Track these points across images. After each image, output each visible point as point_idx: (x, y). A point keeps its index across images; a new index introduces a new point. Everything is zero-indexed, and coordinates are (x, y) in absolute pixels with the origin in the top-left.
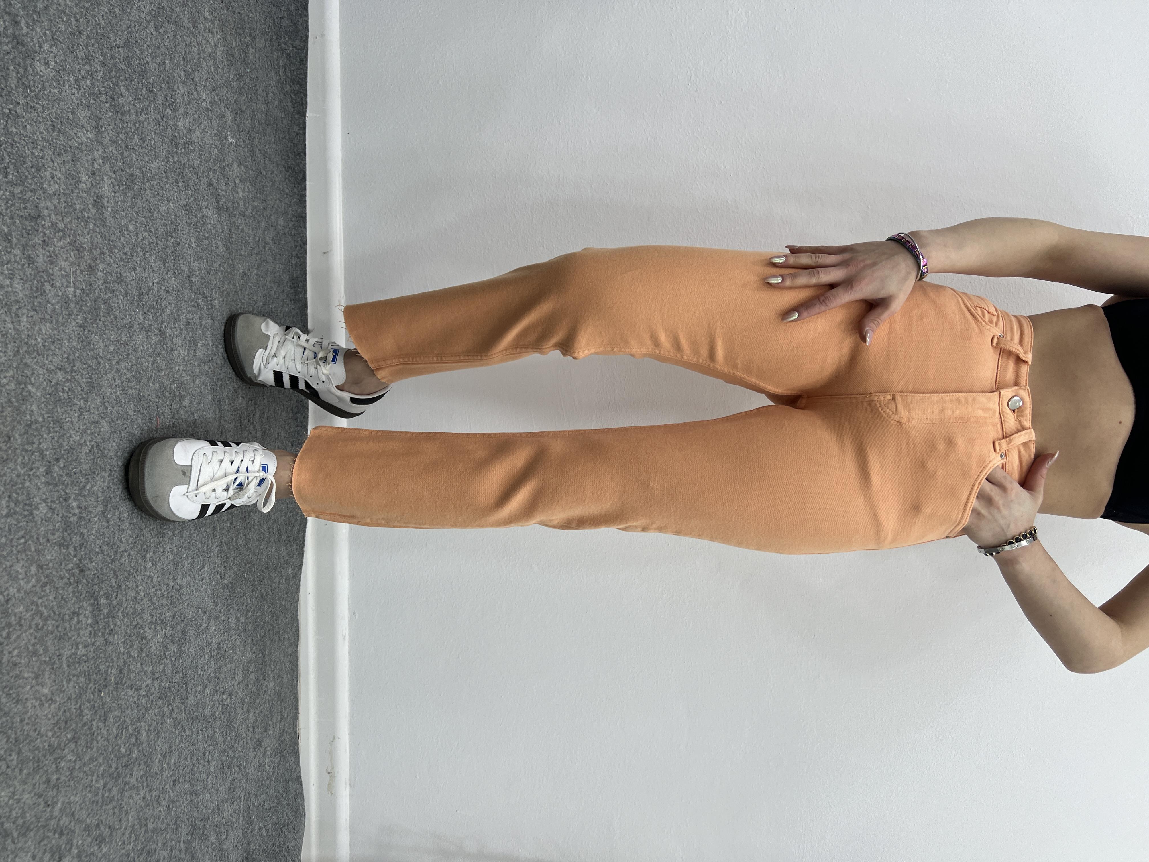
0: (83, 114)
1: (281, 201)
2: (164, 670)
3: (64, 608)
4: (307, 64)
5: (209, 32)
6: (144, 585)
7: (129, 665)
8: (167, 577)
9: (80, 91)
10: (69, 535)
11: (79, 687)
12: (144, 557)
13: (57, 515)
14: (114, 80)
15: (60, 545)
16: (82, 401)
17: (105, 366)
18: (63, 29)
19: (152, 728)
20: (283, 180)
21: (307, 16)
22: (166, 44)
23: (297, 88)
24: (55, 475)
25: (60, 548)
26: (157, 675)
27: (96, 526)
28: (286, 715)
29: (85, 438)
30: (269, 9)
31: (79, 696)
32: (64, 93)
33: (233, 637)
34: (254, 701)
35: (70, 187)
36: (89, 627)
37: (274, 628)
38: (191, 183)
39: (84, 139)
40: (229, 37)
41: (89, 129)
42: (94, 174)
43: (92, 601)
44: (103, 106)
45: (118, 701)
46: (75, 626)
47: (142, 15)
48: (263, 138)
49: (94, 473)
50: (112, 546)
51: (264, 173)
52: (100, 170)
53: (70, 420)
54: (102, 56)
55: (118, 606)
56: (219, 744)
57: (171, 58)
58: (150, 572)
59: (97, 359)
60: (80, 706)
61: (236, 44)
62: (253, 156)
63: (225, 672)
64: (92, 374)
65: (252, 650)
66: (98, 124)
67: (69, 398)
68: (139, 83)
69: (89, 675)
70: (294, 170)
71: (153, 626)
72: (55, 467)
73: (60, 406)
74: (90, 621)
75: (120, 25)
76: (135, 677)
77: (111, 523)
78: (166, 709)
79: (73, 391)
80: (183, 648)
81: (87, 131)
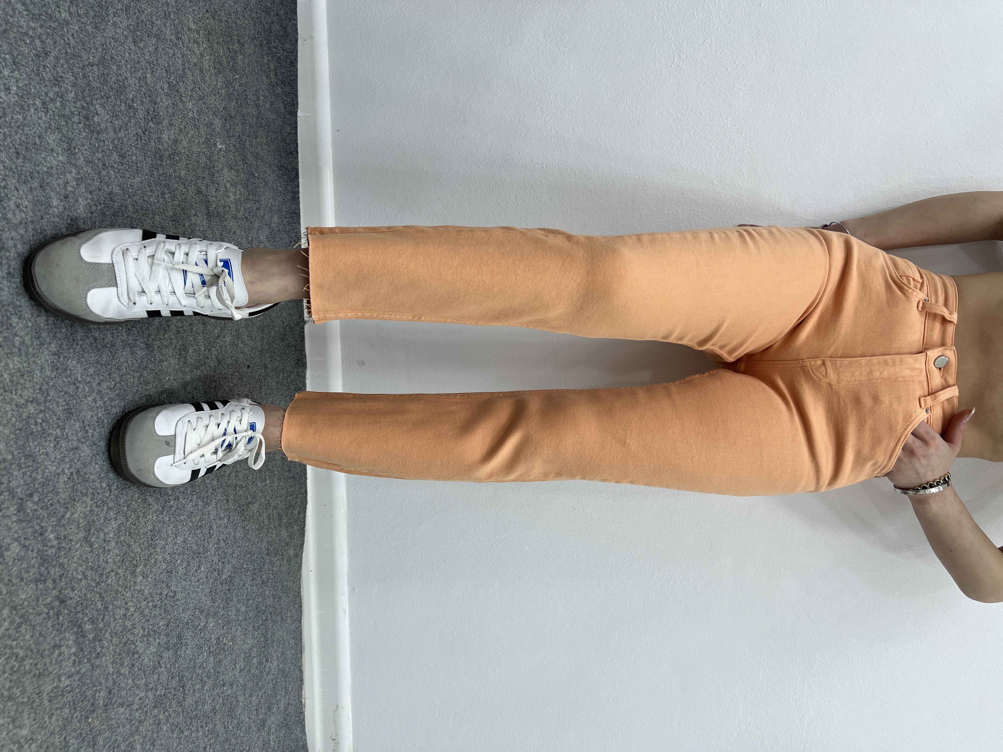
0: (53, 137)
1: (275, 200)
2: (158, 679)
3: (43, 644)
4: (297, 66)
5: (194, 42)
6: (134, 600)
7: (120, 684)
8: (159, 587)
9: (48, 114)
10: (46, 569)
11: (63, 719)
12: (133, 573)
13: (32, 551)
14: (88, 99)
15: (37, 581)
16: (58, 430)
17: (85, 389)
18: (26, 52)
19: (147, 739)
20: (277, 178)
21: (296, 19)
22: (147, 58)
23: (288, 90)
24: (29, 511)
25: (36, 584)
26: (150, 686)
27: (78, 553)
28: (290, 689)
29: (62, 466)
30: (259, 15)
31: (64, 727)
32: (28, 118)
33: (233, 628)
34: (257, 684)
35: (39, 214)
36: (72, 656)
37: (276, 609)
38: (178, 193)
39: (55, 163)
40: (215, 46)
41: (60, 152)
42: (66, 197)
43: (76, 630)
44: (75, 127)
45: (107, 722)
46: (57, 659)
47: (118, 30)
48: (254, 141)
49: (74, 500)
50: (96, 569)
51: (257, 175)
52: (74, 193)
53: (44, 451)
54: (73, 76)
55: (105, 628)
56: (220, 735)
57: (153, 71)
58: (141, 585)
59: (75, 384)
60: (65, 738)
61: (224, 52)
62: (244, 160)
63: (225, 666)
64: (70, 400)
65: (253, 636)
66: (70, 146)
67: (43, 429)
68: (116, 99)
69: (74, 704)
70: (287, 168)
71: (145, 639)
72: (29, 503)
73: (33, 439)
74: (73, 650)
75: (94, 42)
76: (127, 694)
77: (94, 547)
78: (161, 716)
79: (47, 422)
80: (178, 653)
81: (58, 154)
